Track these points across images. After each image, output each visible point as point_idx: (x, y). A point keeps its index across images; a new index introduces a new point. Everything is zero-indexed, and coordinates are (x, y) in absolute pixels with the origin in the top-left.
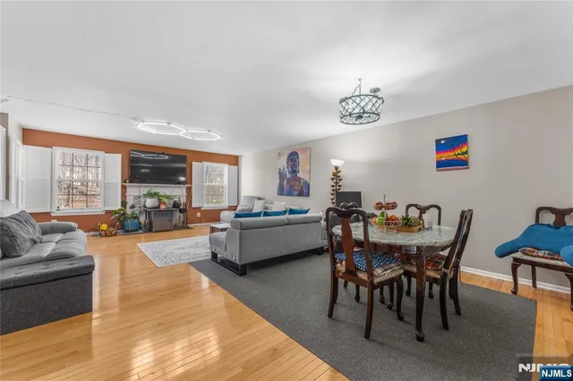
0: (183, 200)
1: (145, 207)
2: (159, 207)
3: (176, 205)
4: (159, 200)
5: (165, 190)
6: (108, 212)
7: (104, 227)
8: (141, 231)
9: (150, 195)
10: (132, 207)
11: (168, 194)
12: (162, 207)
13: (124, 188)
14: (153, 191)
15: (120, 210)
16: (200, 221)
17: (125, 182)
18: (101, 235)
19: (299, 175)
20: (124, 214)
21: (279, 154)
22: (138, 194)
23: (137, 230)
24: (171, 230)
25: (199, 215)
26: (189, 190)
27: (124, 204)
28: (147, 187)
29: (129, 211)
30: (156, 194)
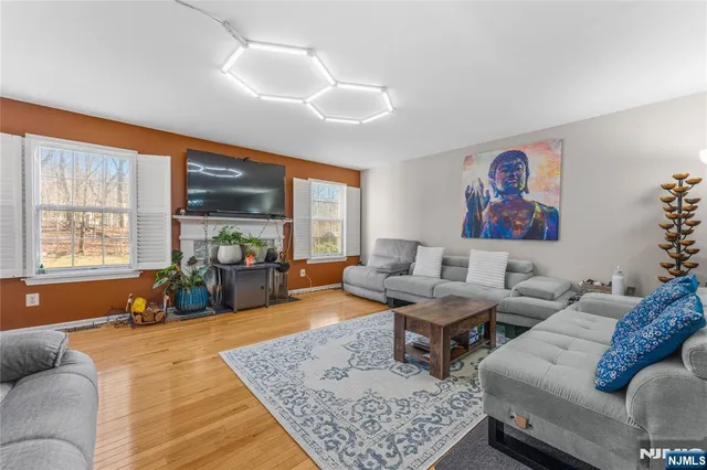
0: (279, 247)
1: (215, 260)
2: (242, 262)
3: (271, 257)
4: (242, 247)
5: (250, 229)
6: (145, 273)
7: (139, 305)
8: (209, 310)
9: (225, 238)
10: (192, 262)
11: (255, 236)
12: (249, 262)
13: (176, 224)
14: (230, 231)
15: (170, 269)
16: (304, 283)
17: (178, 213)
18: (132, 324)
19: (525, 197)
20: (178, 276)
21: (467, 158)
22: (203, 237)
23: (204, 309)
24: (265, 306)
25: (303, 273)
26: (289, 228)
27: (176, 256)
28: (219, 222)
29: (186, 270)
30: (236, 236)
